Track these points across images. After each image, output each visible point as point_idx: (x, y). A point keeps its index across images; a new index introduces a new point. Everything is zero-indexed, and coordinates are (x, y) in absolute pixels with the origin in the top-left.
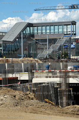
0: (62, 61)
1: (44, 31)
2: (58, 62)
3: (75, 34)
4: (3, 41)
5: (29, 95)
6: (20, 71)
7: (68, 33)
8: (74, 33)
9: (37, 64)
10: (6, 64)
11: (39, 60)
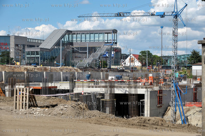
0: (102, 71)
1: (83, 39)
2: (98, 71)
3: (116, 43)
4: (41, 49)
5: (81, 106)
6: (59, 80)
7: (109, 42)
8: (115, 41)
9: (76, 73)
10: (45, 73)
11: (78, 69)
